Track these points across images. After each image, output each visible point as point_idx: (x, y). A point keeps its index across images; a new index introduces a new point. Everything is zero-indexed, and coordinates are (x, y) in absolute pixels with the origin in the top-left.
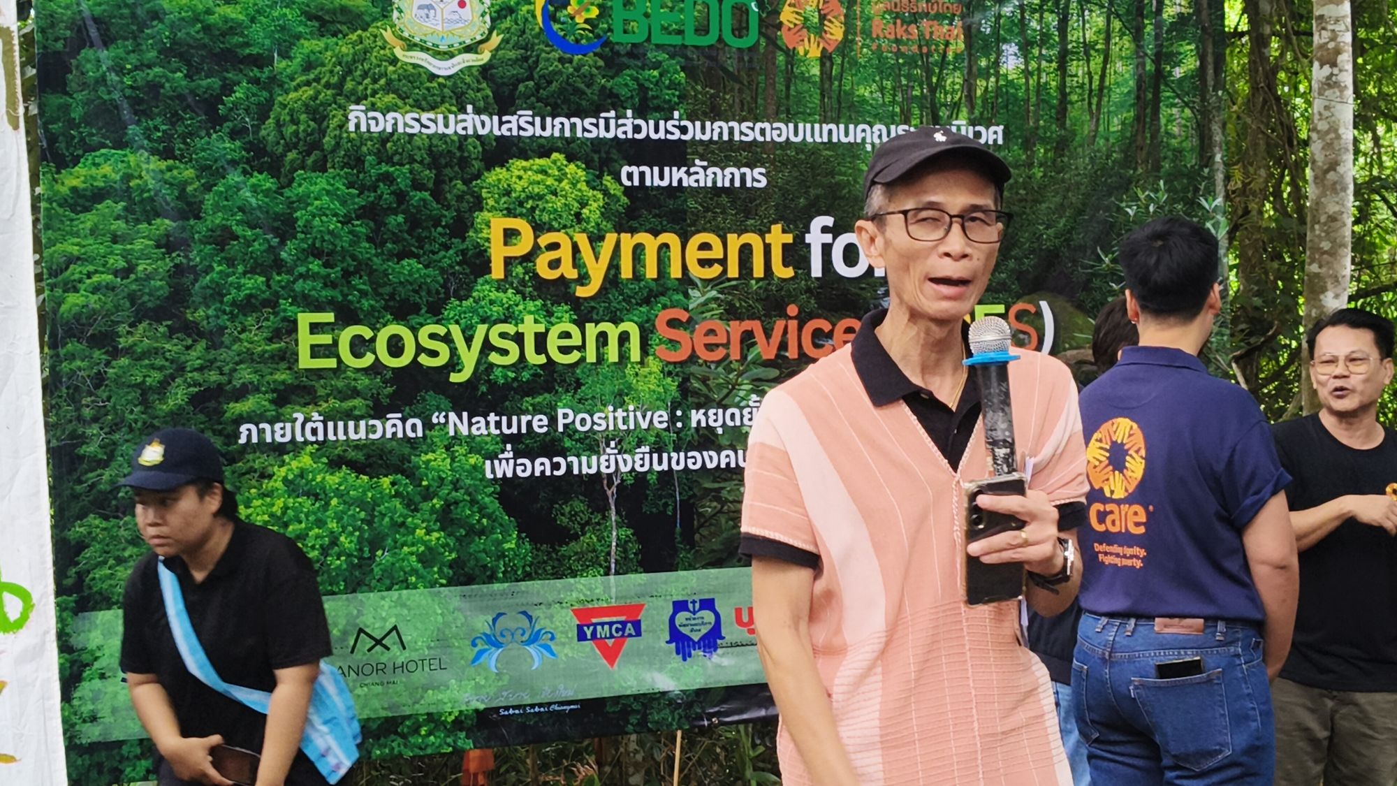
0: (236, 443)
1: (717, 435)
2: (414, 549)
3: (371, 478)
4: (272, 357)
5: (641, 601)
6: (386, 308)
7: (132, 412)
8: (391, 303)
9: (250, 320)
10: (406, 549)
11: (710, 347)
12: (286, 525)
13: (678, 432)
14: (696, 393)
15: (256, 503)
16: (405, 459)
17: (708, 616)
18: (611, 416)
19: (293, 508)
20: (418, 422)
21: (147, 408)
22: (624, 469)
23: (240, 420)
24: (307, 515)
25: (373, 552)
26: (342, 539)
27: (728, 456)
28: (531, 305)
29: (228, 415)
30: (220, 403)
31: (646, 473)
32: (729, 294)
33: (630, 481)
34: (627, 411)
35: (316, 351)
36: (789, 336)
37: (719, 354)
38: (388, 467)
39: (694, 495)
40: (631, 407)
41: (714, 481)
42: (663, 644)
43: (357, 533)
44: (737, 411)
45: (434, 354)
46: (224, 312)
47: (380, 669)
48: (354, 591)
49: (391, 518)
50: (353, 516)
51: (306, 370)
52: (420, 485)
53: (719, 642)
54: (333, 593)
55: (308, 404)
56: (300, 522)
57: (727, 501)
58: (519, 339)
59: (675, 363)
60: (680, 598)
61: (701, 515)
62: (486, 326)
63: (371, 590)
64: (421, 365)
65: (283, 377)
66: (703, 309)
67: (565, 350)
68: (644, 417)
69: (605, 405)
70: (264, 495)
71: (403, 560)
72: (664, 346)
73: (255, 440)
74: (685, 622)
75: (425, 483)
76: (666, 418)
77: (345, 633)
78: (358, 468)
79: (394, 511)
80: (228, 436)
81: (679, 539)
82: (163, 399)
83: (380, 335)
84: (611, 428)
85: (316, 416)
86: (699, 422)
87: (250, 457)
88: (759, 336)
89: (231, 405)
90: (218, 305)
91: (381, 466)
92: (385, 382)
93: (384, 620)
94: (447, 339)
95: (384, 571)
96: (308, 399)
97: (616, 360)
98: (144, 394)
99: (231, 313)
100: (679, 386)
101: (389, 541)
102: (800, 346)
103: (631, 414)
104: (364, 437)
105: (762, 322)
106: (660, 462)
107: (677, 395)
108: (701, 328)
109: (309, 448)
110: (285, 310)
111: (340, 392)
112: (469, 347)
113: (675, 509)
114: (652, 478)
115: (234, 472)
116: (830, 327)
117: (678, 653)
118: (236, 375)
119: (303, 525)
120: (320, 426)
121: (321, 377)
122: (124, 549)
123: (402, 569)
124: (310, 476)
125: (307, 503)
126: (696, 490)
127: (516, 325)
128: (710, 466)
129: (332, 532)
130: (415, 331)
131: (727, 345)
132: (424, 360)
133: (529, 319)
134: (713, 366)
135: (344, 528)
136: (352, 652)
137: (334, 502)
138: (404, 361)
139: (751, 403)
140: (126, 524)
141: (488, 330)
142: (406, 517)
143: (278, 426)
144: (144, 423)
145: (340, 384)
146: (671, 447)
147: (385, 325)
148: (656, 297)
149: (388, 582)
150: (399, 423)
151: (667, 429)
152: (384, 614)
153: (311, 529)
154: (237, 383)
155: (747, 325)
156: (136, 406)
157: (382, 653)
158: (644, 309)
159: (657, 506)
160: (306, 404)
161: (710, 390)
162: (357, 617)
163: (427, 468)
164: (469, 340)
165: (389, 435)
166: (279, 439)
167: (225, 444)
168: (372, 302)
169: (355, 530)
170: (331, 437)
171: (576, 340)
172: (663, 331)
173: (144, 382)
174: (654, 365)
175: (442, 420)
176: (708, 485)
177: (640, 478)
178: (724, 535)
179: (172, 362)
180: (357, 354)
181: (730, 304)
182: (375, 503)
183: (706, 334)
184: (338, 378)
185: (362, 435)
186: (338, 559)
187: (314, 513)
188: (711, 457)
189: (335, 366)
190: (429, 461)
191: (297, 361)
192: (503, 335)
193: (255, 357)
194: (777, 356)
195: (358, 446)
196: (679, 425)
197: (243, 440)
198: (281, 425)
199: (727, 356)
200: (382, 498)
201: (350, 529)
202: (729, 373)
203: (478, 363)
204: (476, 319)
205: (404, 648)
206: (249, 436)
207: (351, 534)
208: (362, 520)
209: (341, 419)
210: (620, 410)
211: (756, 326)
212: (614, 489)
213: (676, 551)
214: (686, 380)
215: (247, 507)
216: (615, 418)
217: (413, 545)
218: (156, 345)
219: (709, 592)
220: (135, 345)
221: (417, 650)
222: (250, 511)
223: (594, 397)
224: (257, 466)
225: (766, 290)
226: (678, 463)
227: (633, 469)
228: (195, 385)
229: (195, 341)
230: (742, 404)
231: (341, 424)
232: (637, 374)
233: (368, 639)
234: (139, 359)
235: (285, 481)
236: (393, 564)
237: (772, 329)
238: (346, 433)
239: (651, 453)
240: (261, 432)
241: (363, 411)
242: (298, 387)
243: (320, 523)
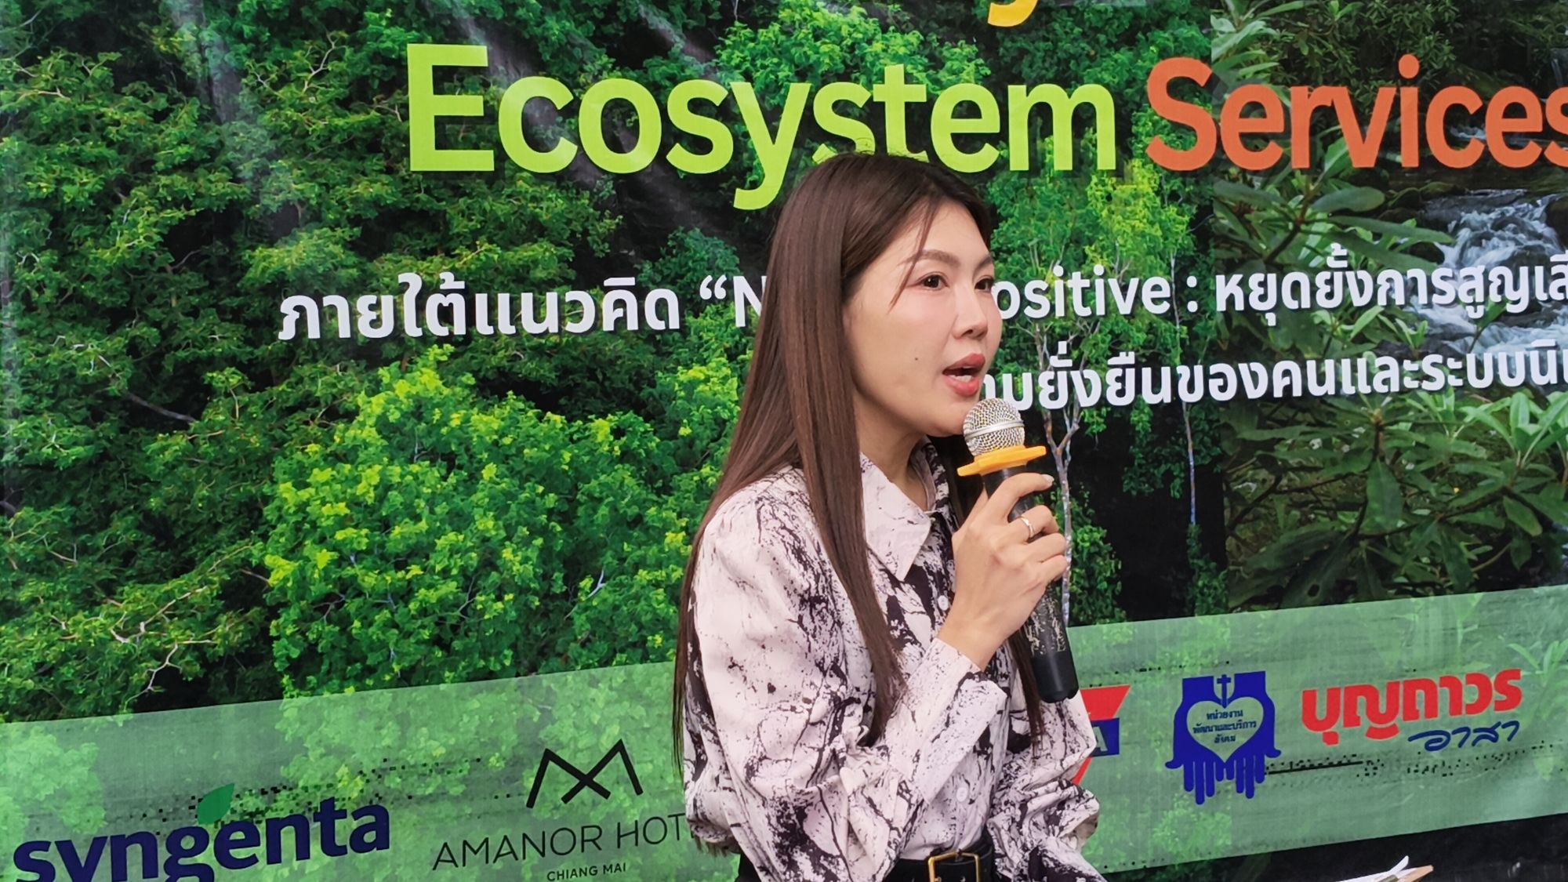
0: (274, 338)
1: (1264, 329)
2: (661, 574)
3: (570, 420)
4: (350, 144)
5: (1122, 680)
6: (598, 39)
7: (30, 264)
8: (609, 29)
9: (300, 56)
10: (643, 575)
11: (1252, 141)
12: (386, 526)
13: (1190, 322)
14: (1225, 239)
15: (320, 475)
16: (642, 378)
17: (1250, 709)
18: (1059, 286)
19: (401, 487)
20: (670, 296)
21: (65, 255)
22: (1086, 401)
23: (279, 286)
24: (431, 502)
25: (572, 580)
26: (507, 554)
27: (1287, 373)
28: (899, 43)
29: (250, 274)
30: (233, 246)
31: (1129, 408)
32: (1287, 27)
33: (1098, 427)
34: (1090, 276)
35: (447, 133)
36: (1402, 119)
37: (1270, 155)
38: (606, 394)
39: (1222, 458)
40: (1099, 269)
41: (1261, 426)
42: (1160, 768)
43: (539, 542)
44: (1303, 278)
45: (701, 146)
46: (240, 36)
47: (589, 839)
48: (533, 669)
49: (614, 508)
50: (530, 503)
51: (426, 174)
52: (674, 436)
53: (1268, 761)
54: (490, 675)
55: (433, 252)
56: (417, 518)
57: (1286, 468)
58: (874, 115)
59: (1184, 174)
60: (1198, 673)
61: (1237, 497)
62: (806, 87)
63: (568, 665)
64: (673, 170)
65: (376, 189)
66: (1238, 59)
67: (966, 143)
68: (1124, 289)
69: (1047, 264)
70: (336, 458)
71: (637, 598)
72: (1161, 138)
73: (314, 332)
74: (1205, 722)
75: (684, 431)
76: (1166, 292)
77: (515, 763)
78: (543, 397)
79: (620, 491)
80: (252, 324)
81: (1195, 547)
82: (103, 234)
83: (586, 99)
84: (1060, 312)
85: (449, 281)
86: (1231, 300)
87: (306, 370)
88: (1346, 119)
89: (260, 252)
90: (225, 19)
91: (591, 393)
92: (600, 206)
93: (598, 730)
94: (727, 112)
95: (596, 622)
96: (430, 240)
97: (1070, 167)
98: (57, 222)
99: (255, 39)
100: (1191, 224)
101: (608, 558)
102: (1423, 143)
103: (1099, 284)
104: (554, 329)
105: (1352, 89)
106: (1156, 386)
107: (1188, 242)
108: (1235, 100)
109: (434, 352)
110: (378, 36)
111: (502, 226)
112: (773, 133)
113: (1186, 486)
114: (1141, 421)
115: (268, 406)
116: (1479, 104)
117: (1188, 788)
118: (270, 184)
119: (423, 525)
120: (458, 303)
121: (459, 193)
122: (17, 585)
123: (634, 617)
124: (437, 415)
125: (429, 474)
126: (1225, 444)
127: (869, 86)
128: (1253, 393)
129: (485, 540)
130: (659, 92)
131: (1284, 138)
132: (681, 158)
133: (894, 72)
134: (1257, 184)
135: (510, 530)
136: (531, 804)
137: (489, 471)
138: (639, 159)
139: (1331, 262)
140: (22, 525)
141: (811, 97)
142: (643, 505)
143: (364, 301)
144: (62, 291)
145: (501, 208)
146: (1176, 354)
147: (596, 79)
148: (1147, 29)
149: (602, 647)
150: (630, 299)
151: (1168, 316)
152: (596, 718)
153: (439, 533)
154: (272, 202)
155: (1325, 95)
156: (40, 250)
157: (594, 804)
158: (1123, 56)
159: (1151, 479)
160: (425, 254)
161: (1252, 232)
162: (541, 725)
163: (689, 398)
164: (772, 117)
165: (608, 325)
166: (366, 331)
167: (248, 342)
168: (569, 25)
169: (534, 533)
170: (483, 327)
171: (989, 123)
172: (1161, 105)
173: (56, 195)
174: (1143, 178)
175: (721, 293)
176: (1249, 433)
177: (1117, 419)
178: (1285, 539)
179: (123, 147)
180: (537, 142)
181: (1294, 52)
182: (580, 475)
183: (1244, 115)
184: (498, 194)
185: (551, 323)
186: (499, 598)
187: (447, 498)
188: (1254, 376)
189: (489, 166)
190: (691, 385)
191: (406, 153)
192: (842, 108)
193: (312, 142)
194: (1381, 162)
195: (541, 348)
196: (1193, 306)
197: (287, 332)
198: (372, 299)
199: (1285, 160)
200: (594, 464)
201: (524, 531)
202: (1290, 199)
203: (792, 166)
204: (785, 72)
205: (639, 791)
206: (301, 323)
207: (527, 542)
208: (550, 512)
209: (504, 288)
210: (1076, 275)
211: (1338, 97)
212: (1066, 443)
213: (1191, 572)
214: (1205, 211)
215: (301, 485)
216: (1067, 292)
217: (659, 565)
218: (83, 108)
219: (1255, 659)
220: (35, 106)
221: (663, 794)
222: (304, 494)
223: (1024, 246)
224: (319, 390)
225: (1360, 21)
226: (1191, 387)
227: (1103, 401)
228: (176, 204)
229: (173, 101)
230: (1315, 262)
231: (503, 299)
232: (1109, 198)
233: (564, 775)
234: (45, 140)
235: (384, 426)
236: (616, 608)
237: (1372, 106)
238: (515, 318)
239: (1138, 366)
240: (327, 315)
241: (554, 269)
242: (408, 213)
243: (460, 520)
